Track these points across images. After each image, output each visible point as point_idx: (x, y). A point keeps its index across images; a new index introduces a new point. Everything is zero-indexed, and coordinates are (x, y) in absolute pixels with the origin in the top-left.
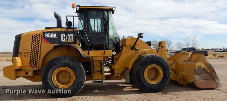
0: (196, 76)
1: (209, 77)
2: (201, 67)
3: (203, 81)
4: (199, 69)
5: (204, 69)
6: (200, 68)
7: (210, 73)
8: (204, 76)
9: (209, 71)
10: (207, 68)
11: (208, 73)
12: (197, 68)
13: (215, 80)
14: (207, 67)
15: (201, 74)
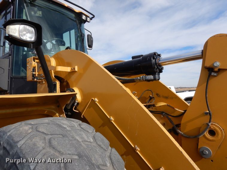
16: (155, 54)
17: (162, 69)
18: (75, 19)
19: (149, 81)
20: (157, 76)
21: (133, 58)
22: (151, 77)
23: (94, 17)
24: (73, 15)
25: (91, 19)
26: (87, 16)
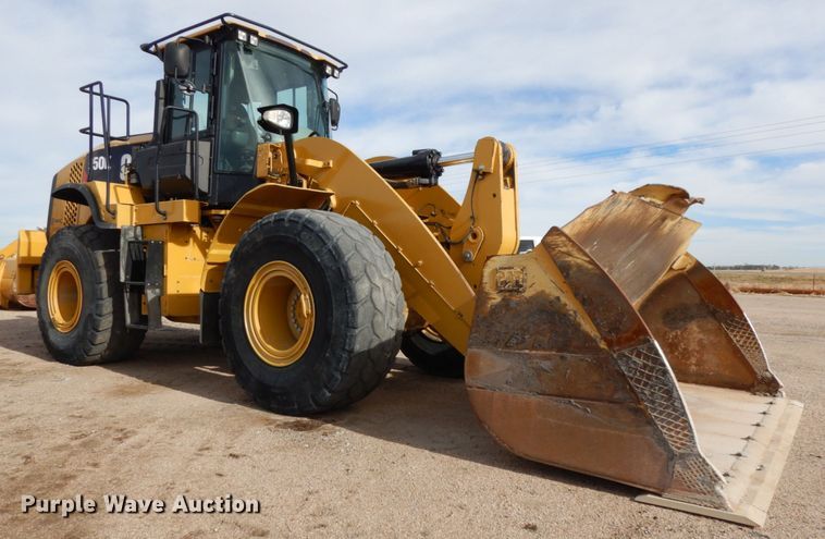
0: (484, 352)
1: (595, 377)
2: (528, 293)
3: (534, 399)
4: (505, 303)
5: (548, 311)
6: (515, 298)
7: (603, 345)
8: (546, 365)
9: (588, 327)
10: (570, 304)
11: (587, 344)
12: (496, 299)
13: (640, 416)
14: (576, 292)
15: (521, 343)
16: (432, 151)
17: (442, 171)
18: (311, 72)
19: (424, 185)
20: (433, 179)
21: (414, 153)
22: (426, 181)
23: (346, 66)
24: (309, 65)
25: (340, 70)
26: (334, 67)
